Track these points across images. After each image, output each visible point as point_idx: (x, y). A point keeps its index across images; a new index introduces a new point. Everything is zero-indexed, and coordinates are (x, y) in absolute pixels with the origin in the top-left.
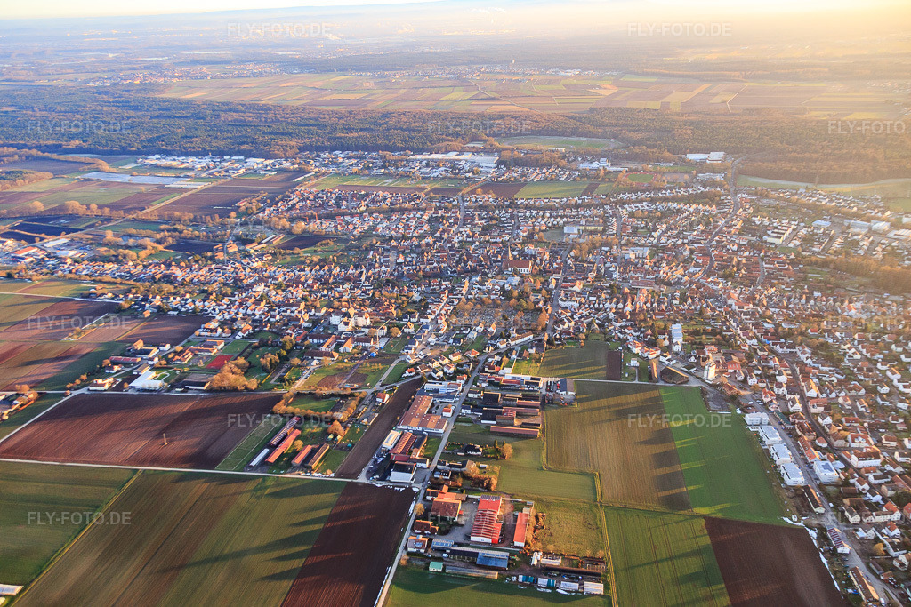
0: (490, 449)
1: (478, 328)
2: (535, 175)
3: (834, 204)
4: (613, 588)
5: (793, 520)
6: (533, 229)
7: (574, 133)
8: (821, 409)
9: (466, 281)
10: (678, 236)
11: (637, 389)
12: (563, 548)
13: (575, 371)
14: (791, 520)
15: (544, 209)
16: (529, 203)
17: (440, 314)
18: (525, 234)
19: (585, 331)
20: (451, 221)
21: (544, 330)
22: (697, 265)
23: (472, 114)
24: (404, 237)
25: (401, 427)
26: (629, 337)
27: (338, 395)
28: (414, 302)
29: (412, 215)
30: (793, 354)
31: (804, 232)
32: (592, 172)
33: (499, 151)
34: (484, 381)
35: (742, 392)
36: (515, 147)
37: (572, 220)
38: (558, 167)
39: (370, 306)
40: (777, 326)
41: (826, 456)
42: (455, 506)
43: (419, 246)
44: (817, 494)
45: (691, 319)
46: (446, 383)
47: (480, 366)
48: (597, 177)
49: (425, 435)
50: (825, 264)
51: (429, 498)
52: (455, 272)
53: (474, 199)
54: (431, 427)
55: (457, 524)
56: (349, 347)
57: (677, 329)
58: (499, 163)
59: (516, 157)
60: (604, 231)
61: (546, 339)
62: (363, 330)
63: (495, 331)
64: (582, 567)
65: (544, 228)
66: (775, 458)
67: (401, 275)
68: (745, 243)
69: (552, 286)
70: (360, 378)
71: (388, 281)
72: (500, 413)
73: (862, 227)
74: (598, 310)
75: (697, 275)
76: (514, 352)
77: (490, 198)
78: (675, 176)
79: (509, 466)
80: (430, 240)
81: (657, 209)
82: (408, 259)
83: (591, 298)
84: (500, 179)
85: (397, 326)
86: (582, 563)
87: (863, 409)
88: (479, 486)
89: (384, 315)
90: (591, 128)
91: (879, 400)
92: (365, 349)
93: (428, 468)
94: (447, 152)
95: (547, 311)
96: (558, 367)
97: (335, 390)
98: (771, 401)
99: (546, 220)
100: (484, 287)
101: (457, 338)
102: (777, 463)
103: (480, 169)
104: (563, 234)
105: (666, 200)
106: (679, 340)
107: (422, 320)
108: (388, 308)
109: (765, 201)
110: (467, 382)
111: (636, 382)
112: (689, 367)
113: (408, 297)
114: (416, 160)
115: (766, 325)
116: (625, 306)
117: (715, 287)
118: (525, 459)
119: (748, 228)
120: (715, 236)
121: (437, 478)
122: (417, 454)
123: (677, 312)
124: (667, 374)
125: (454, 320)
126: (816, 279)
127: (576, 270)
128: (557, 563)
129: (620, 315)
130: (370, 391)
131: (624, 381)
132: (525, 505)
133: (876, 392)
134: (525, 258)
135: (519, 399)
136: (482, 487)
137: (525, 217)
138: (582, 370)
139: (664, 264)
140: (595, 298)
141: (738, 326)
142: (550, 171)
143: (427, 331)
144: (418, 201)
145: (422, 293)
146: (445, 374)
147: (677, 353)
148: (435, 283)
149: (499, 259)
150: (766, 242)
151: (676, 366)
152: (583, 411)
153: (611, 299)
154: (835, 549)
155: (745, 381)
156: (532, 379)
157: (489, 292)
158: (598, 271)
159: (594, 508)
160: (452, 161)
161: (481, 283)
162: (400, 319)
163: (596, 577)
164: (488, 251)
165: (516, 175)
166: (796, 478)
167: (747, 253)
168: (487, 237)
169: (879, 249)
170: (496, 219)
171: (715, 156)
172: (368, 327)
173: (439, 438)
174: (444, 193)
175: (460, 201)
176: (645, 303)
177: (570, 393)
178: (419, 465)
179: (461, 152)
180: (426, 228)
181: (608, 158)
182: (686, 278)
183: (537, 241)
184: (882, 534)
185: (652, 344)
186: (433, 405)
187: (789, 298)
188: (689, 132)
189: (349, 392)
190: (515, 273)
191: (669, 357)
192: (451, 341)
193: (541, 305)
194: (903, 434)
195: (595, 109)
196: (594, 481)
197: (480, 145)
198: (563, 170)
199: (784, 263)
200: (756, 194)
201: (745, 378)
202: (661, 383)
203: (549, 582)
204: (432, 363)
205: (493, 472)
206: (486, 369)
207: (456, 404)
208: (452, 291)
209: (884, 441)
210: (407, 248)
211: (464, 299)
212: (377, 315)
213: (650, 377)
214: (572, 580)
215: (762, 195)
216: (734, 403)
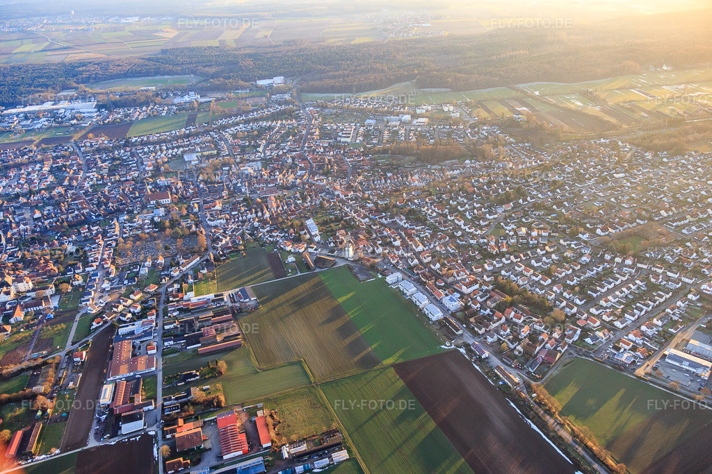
0: (205, 370)
1: (146, 264)
2: (137, 114)
3: (372, 106)
4: (354, 449)
5: (447, 346)
6: (157, 162)
7: (157, 72)
8: (430, 258)
9: (115, 221)
10: (277, 148)
11: (302, 280)
12: (303, 432)
13: (247, 279)
14: (446, 346)
15: (159, 142)
16: (142, 140)
17: (103, 260)
18: (151, 168)
19: (241, 242)
20: (75, 168)
21: (206, 250)
22: (301, 169)
23: (53, 65)
24: (31, 193)
25: (111, 379)
26: (278, 239)
27: (29, 368)
28: (71, 254)
29: (30, 170)
30: (394, 223)
31: (361, 129)
32: (188, 105)
33: (94, 95)
34: (174, 311)
35: (377, 261)
36: (108, 90)
37: (187, 149)
38: (156, 104)
39: (24, 269)
40: (376, 204)
41: (447, 292)
42: (197, 434)
43: (51, 198)
44: (453, 321)
45: (316, 212)
46: (138, 323)
47: (163, 298)
48: (193, 109)
49: (139, 378)
50: (385, 151)
51: (169, 436)
52: (99, 215)
53: (88, 144)
54: (142, 368)
55: (205, 450)
56: (20, 315)
57: (310, 222)
58: (99, 107)
59: (113, 100)
60: (218, 154)
61: (212, 258)
62: (28, 294)
63: (163, 262)
64: (324, 442)
65: (166, 160)
66: (418, 304)
67: (45, 231)
68: (327, 145)
69: (196, 210)
70: (47, 343)
71: (33, 239)
72: (201, 335)
73: (396, 121)
74: (243, 222)
75: (305, 177)
76: (190, 276)
77: (103, 140)
78: (256, 100)
79: (229, 379)
80: (61, 190)
81: (252, 129)
82: (45, 213)
83: (233, 213)
84: (106, 122)
85: (64, 282)
86: (323, 439)
87: (453, 251)
88: (211, 408)
89: (44, 274)
90: (171, 67)
91: (458, 241)
92: (38, 313)
93: (155, 408)
94: (42, 103)
95: (201, 232)
96: (232, 279)
97: (24, 365)
98: (398, 262)
99: (165, 152)
100: (135, 224)
101: (129, 277)
102: (420, 307)
103: (83, 115)
104: (185, 162)
105: (256, 120)
106: (315, 231)
107: (87, 269)
108: (47, 266)
109: (327, 111)
110: (157, 316)
111: (299, 274)
112: (333, 251)
113: (61, 251)
114: (11, 114)
115: (367, 205)
116: (263, 215)
117: (321, 184)
118: (240, 368)
119: (325, 134)
120: (304, 144)
121: (168, 415)
122: (139, 399)
123: (304, 209)
124: (319, 261)
125: (119, 261)
126: (383, 164)
127: (210, 192)
128: (304, 447)
129: (263, 222)
130: (63, 354)
131: (290, 276)
132: (257, 409)
133: (455, 237)
134: (162, 190)
135: (213, 317)
136: (214, 407)
137: (145, 153)
138: (253, 276)
139: (278, 173)
140: (236, 213)
141: (351, 211)
142: (149, 108)
143: (97, 278)
144: (31, 154)
145: (74, 243)
146: (133, 314)
147: (318, 243)
148: (84, 231)
149: (137, 195)
150: (340, 142)
151: (323, 253)
152: (268, 312)
153: (250, 210)
154: (480, 357)
155: (373, 252)
156: (215, 296)
157: (141, 227)
158: (229, 189)
159: (312, 390)
160: (51, 111)
161: (130, 221)
162: (64, 273)
163: (338, 446)
164: (123, 190)
165: (119, 116)
166: (436, 315)
167: (332, 153)
168: (118, 178)
169: (411, 134)
170: (118, 159)
171: (278, 80)
172: (33, 290)
173: (153, 376)
174: (57, 142)
175: (75, 148)
176: (278, 207)
177: (252, 299)
178: (146, 409)
179: (56, 101)
180: (51, 178)
181: (195, 92)
182: (298, 181)
183: (164, 172)
184: (501, 336)
185: (297, 240)
186: (134, 347)
187: (374, 181)
188: (251, 63)
189: (40, 361)
190: (158, 205)
191: (315, 247)
192: (126, 282)
193: (194, 228)
194: (481, 261)
195: (167, 50)
196: (303, 367)
197: (73, 93)
198: (160, 107)
199: (358, 156)
200: (318, 106)
201: (374, 250)
202: (318, 270)
203: (304, 467)
204: (117, 307)
205: (217, 390)
206: (171, 299)
207: (157, 339)
208: (104, 234)
209: (474, 270)
210: (40, 203)
211: (121, 239)
212: (37, 276)
213: (308, 268)
214: (321, 457)
215: (324, 107)
216: (374, 271)
